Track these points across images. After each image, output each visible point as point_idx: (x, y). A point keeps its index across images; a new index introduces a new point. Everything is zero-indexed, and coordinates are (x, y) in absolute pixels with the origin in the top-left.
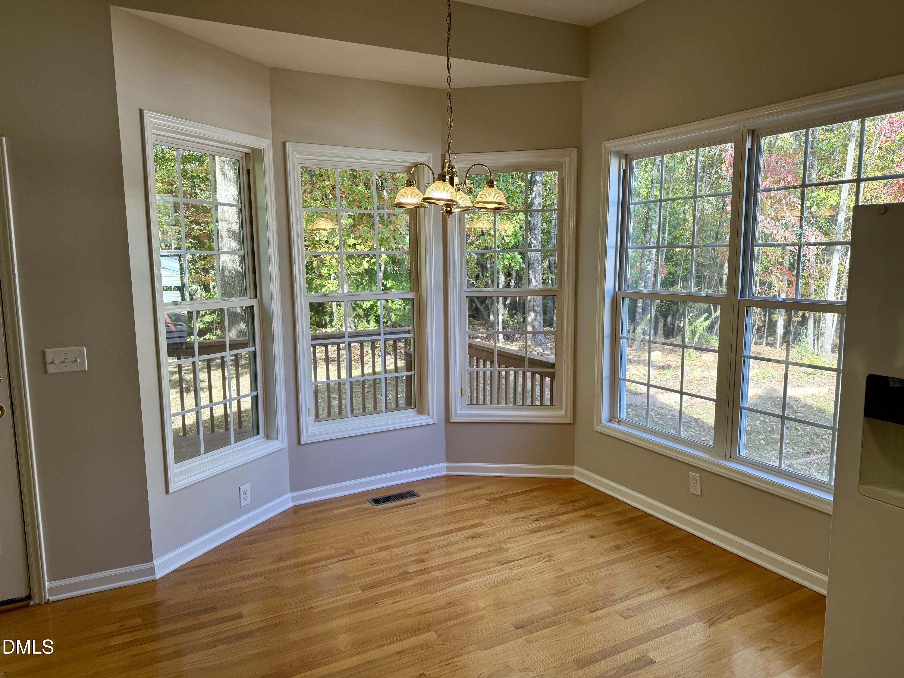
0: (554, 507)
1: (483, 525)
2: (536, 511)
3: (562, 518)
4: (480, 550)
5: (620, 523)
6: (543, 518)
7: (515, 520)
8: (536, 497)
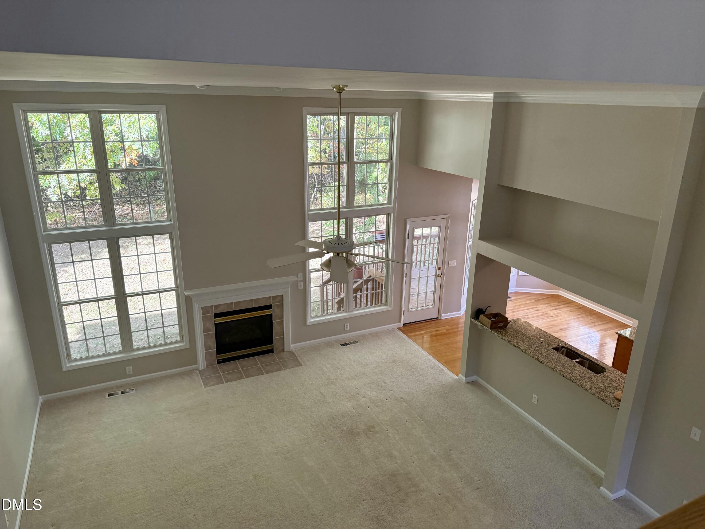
0: (556, 303)
1: (538, 307)
2: (552, 304)
3: (561, 306)
4: (541, 314)
5: (578, 308)
6: (555, 306)
7: (547, 307)
8: (549, 300)
